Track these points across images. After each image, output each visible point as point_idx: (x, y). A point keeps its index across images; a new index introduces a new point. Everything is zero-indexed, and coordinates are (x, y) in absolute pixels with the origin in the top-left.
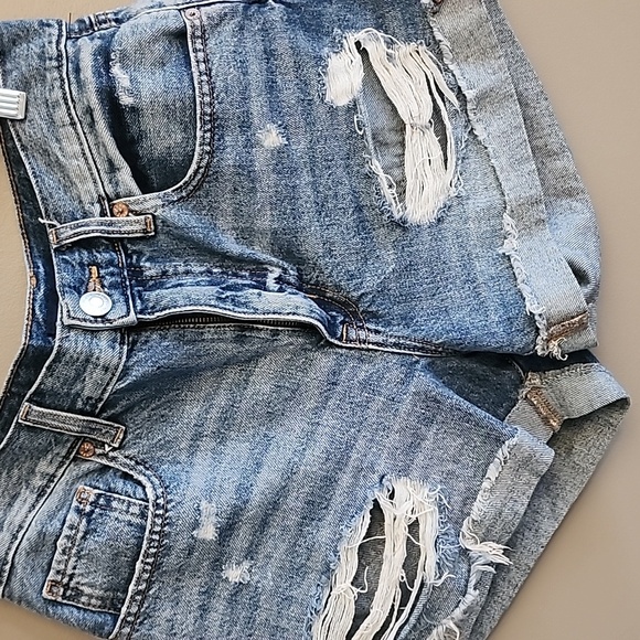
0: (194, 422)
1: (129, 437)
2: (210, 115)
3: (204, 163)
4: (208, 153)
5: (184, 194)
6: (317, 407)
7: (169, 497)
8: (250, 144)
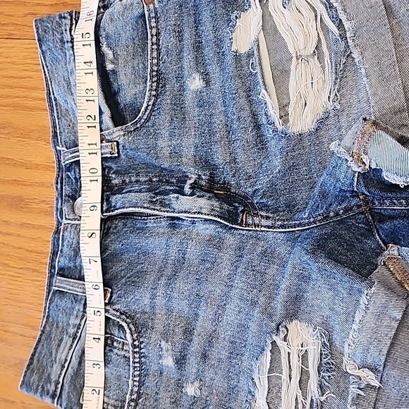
0: (151, 286)
1: (114, 296)
2: (157, 71)
3: (151, 103)
4: (154, 96)
5: (138, 126)
6: (230, 274)
7: (141, 340)
8: (182, 89)
